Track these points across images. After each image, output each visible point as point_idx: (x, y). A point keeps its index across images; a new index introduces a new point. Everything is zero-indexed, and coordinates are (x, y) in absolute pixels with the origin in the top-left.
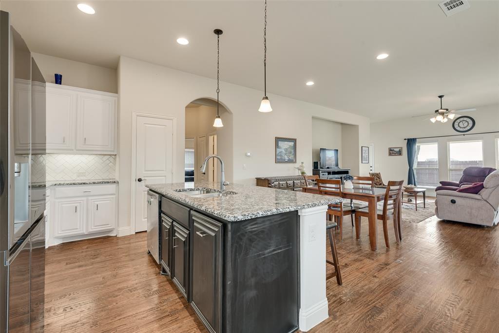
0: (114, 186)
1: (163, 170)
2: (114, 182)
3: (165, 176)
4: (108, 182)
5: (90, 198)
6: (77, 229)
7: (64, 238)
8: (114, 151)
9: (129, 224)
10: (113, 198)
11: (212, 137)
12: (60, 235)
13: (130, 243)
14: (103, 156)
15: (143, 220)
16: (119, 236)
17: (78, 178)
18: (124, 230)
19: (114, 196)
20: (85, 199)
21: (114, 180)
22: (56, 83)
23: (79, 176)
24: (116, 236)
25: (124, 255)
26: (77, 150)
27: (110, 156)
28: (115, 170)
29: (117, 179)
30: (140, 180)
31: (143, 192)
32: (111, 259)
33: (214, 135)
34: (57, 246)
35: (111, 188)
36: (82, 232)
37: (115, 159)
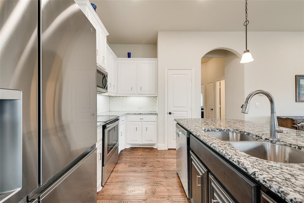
0: (155, 116)
1: (185, 107)
2: (155, 114)
3: (187, 111)
4: (152, 114)
5: (143, 123)
6: (137, 140)
7: (132, 145)
8: (155, 94)
9: (164, 143)
10: (155, 124)
11: (219, 82)
12: (129, 143)
13: (164, 158)
14: (150, 97)
15: (173, 141)
16: (159, 149)
17: (139, 110)
18: (161, 146)
19: (155, 123)
20: (140, 123)
21: (155, 113)
22: (128, 57)
23: (139, 109)
24: (157, 149)
25: (161, 169)
26: (138, 94)
27: (153, 98)
28: (156, 106)
29: (157, 112)
30: (170, 113)
31: (172, 122)
32: (152, 170)
33: (220, 80)
34: (128, 148)
35: (154, 117)
36: (139, 143)
37: (156, 99)
